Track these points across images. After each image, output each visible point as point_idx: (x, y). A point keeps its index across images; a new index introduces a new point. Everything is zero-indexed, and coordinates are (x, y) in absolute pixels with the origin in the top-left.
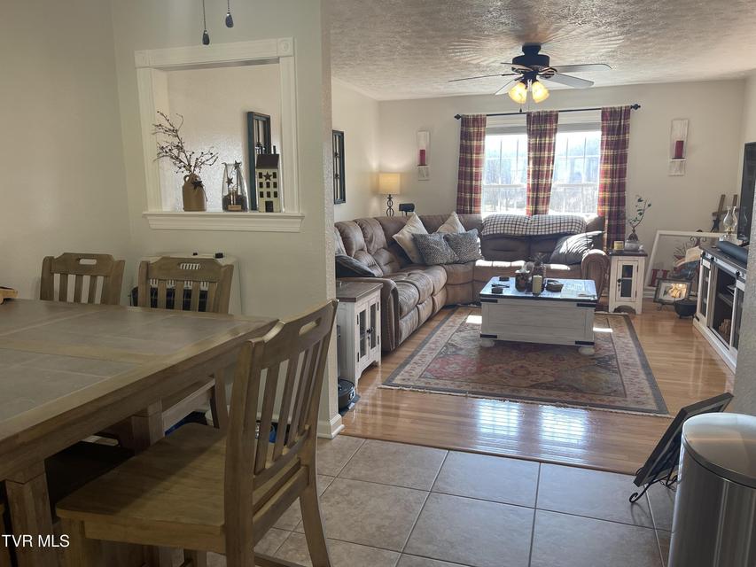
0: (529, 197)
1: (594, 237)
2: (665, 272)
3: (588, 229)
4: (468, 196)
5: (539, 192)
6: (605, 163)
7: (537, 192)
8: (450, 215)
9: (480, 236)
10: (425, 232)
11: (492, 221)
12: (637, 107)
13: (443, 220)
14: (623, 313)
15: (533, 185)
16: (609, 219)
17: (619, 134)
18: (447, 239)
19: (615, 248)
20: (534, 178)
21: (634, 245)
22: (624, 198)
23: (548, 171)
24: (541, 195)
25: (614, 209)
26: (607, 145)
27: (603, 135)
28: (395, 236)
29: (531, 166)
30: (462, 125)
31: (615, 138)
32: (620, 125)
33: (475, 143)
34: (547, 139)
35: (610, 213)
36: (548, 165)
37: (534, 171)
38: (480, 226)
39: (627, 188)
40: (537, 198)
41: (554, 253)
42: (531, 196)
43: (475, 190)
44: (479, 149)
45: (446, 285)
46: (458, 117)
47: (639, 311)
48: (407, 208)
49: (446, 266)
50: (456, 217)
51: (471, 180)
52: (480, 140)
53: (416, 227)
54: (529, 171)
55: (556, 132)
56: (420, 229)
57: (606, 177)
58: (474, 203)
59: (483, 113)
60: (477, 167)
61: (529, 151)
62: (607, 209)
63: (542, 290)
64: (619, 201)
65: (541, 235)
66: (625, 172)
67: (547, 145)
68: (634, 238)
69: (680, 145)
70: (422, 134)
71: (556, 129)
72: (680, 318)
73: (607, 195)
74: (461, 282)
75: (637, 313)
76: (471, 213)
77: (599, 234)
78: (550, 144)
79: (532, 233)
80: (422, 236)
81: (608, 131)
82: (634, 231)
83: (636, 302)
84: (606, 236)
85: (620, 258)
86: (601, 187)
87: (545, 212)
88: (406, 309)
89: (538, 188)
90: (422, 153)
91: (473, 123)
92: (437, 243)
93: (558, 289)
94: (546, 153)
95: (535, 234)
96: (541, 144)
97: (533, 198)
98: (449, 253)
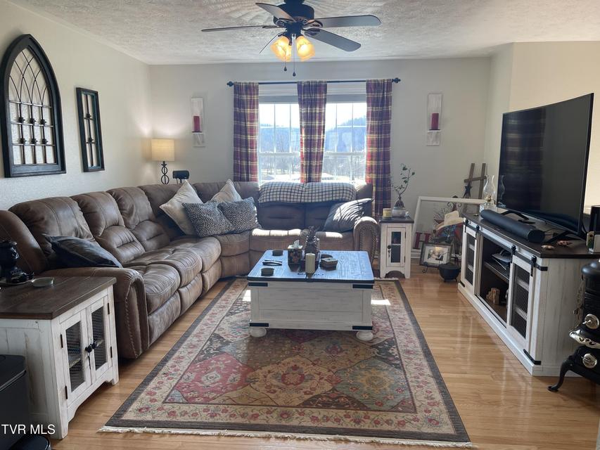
0: (302, 165)
1: (364, 204)
2: (427, 235)
3: (358, 196)
4: (244, 163)
5: (312, 161)
6: (371, 133)
7: (310, 160)
8: (225, 183)
9: (256, 204)
10: (198, 201)
11: (269, 188)
12: (397, 80)
13: (219, 187)
14: (393, 279)
15: (306, 153)
16: (377, 186)
17: (382, 106)
18: (221, 207)
19: (385, 215)
20: (306, 146)
21: (400, 212)
22: (389, 166)
23: (319, 140)
24: (314, 163)
25: (380, 176)
26: (372, 115)
27: (368, 106)
28: (162, 207)
29: (303, 135)
30: (235, 93)
31: (379, 109)
32: (383, 97)
33: (248, 111)
34: (318, 109)
35: (377, 180)
36: (320, 134)
37: (306, 140)
38: (257, 194)
39: (391, 157)
40: (310, 166)
41: (328, 221)
42: (304, 164)
43: (250, 158)
44: (253, 117)
45: (221, 258)
46: (230, 84)
47: (408, 276)
48: (182, 175)
49: (221, 238)
50: (231, 184)
51: (247, 147)
52: (254, 108)
53: (188, 195)
54: (301, 140)
55: (325, 103)
56: (193, 198)
57: (372, 146)
58: (251, 170)
59: (255, 82)
60: (252, 135)
61: (301, 120)
62: (374, 176)
63: (316, 268)
64: (385, 170)
65: (315, 203)
66: (389, 141)
67: (317, 115)
68: (400, 205)
69: (435, 118)
70: (195, 100)
71: (325, 99)
72: (445, 282)
73: (374, 163)
74: (237, 252)
75: (407, 277)
76: (248, 180)
77: (369, 201)
78: (320, 113)
79: (306, 201)
80: (193, 206)
81: (373, 102)
82: (400, 198)
83: (405, 267)
84: (374, 202)
85: (390, 225)
86: (368, 156)
87: (318, 180)
88: (157, 301)
89: (310, 156)
90: (196, 119)
91: (246, 91)
92: (210, 213)
93: (332, 267)
94: (317, 122)
95: (310, 201)
96: (312, 113)
97: (306, 166)
98: (223, 224)
